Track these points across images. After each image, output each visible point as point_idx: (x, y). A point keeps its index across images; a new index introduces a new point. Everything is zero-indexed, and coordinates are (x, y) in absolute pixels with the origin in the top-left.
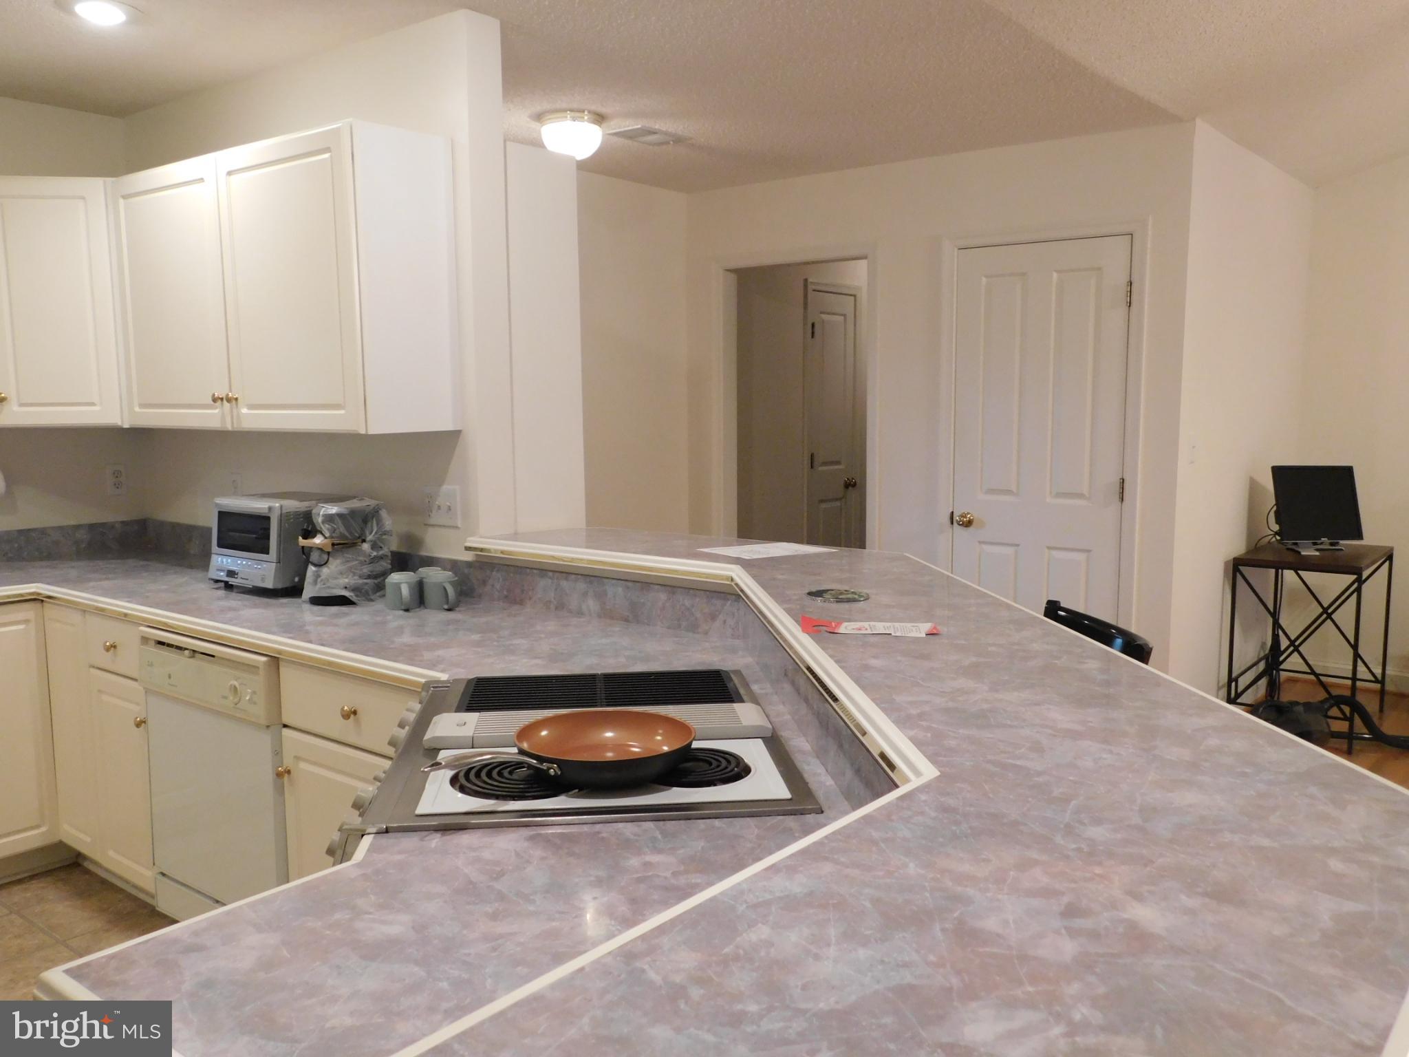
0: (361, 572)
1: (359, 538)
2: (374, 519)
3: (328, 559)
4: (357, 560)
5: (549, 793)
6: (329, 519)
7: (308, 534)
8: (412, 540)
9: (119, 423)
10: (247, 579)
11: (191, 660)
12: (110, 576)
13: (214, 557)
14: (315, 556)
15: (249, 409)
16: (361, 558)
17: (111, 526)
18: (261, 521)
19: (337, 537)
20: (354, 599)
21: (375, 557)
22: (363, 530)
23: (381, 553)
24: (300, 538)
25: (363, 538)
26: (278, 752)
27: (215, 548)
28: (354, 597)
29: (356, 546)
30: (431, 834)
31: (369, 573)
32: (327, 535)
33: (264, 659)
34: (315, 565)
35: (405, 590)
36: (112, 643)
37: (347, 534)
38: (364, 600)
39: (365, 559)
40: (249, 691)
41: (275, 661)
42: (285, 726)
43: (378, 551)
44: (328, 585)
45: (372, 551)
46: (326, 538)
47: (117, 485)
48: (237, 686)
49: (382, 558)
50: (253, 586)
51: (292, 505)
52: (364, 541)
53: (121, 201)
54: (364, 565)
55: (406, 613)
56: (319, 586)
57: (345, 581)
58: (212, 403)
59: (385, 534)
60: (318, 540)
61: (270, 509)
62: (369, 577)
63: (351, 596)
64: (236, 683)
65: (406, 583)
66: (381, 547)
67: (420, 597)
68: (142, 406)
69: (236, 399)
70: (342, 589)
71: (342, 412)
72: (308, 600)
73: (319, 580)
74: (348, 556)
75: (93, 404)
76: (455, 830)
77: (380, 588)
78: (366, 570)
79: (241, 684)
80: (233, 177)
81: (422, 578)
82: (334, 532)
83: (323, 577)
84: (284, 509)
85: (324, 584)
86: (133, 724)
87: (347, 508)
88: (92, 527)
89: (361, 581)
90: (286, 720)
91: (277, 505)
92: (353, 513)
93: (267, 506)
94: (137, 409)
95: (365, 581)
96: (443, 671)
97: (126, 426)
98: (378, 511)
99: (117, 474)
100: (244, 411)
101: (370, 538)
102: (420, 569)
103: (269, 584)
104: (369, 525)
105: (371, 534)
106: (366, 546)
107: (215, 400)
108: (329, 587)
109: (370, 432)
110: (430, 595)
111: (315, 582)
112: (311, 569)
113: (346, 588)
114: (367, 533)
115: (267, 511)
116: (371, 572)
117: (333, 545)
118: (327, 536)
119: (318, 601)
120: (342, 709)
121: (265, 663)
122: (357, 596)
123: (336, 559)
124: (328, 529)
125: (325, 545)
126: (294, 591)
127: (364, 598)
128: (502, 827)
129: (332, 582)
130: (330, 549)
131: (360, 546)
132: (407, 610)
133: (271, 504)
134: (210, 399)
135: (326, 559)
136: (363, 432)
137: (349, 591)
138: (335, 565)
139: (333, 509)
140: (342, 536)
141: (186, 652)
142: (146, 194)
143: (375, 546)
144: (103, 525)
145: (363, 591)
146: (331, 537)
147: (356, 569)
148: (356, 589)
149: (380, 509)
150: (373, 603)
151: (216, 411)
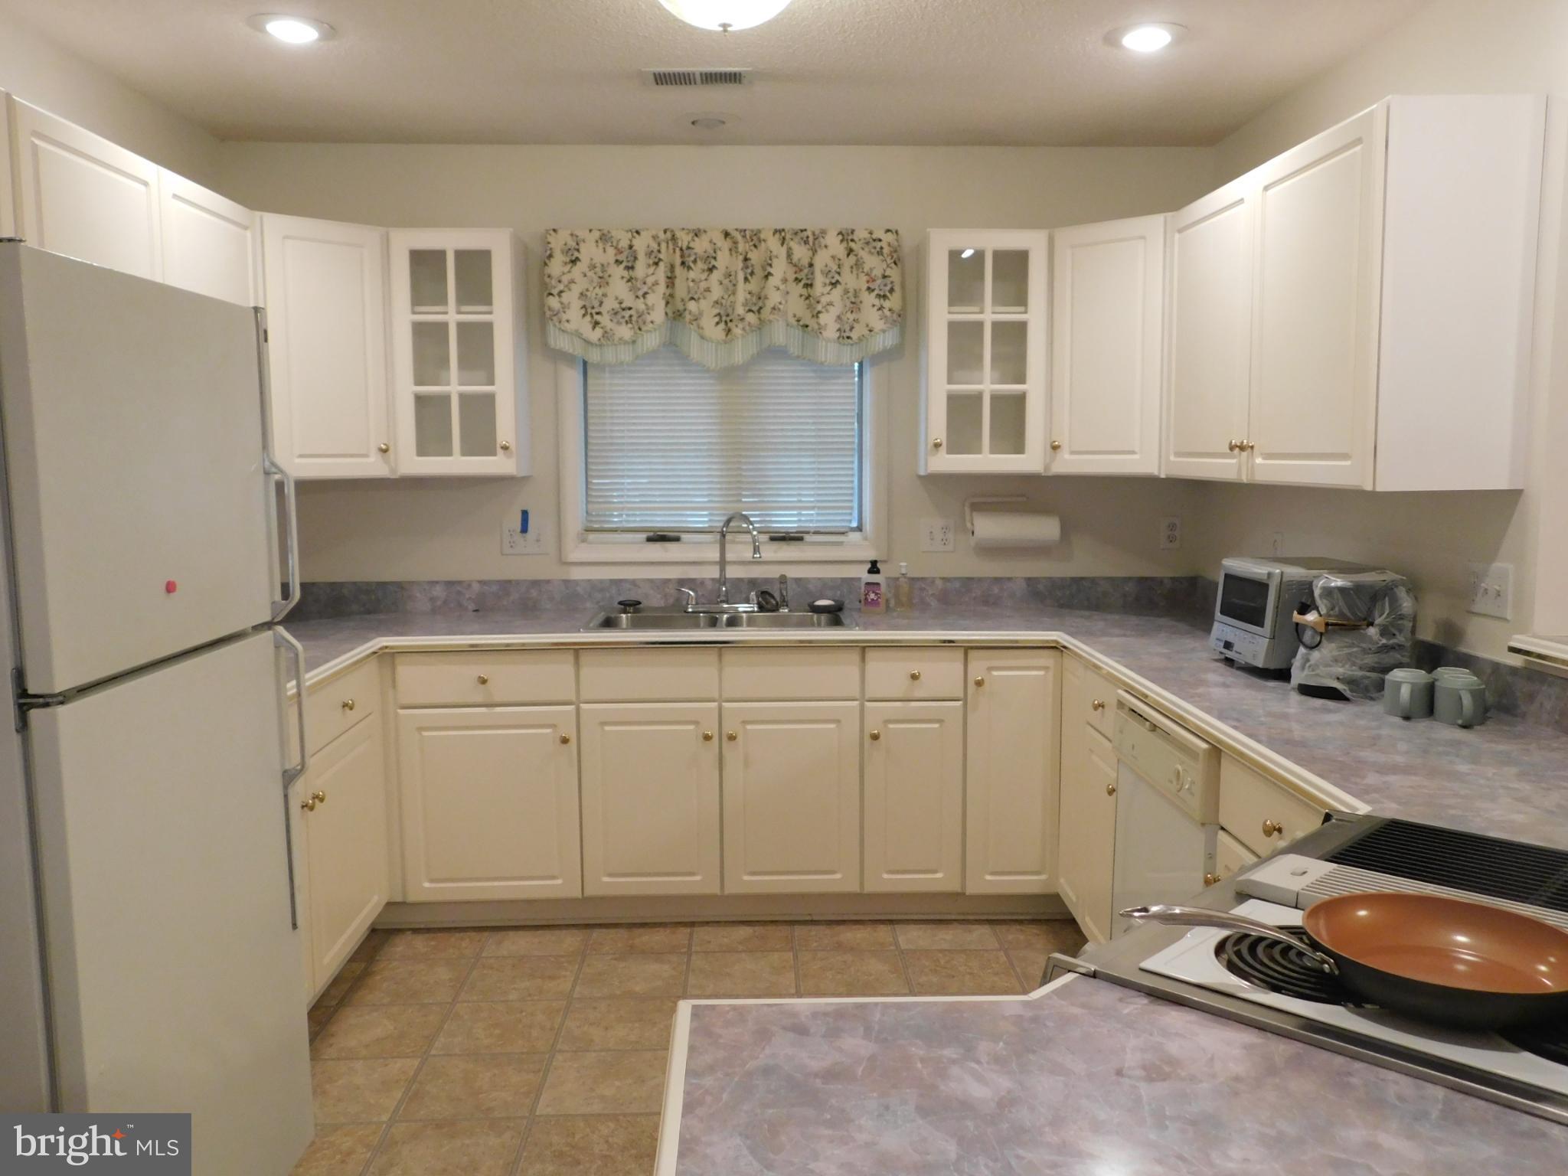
0: (1361, 663)
1: (1365, 619)
2: (1387, 599)
3: (1320, 642)
4: (1358, 647)
5: (1324, 996)
6: (1328, 592)
7: (1304, 610)
8: (1452, 631)
9: (1155, 472)
10: (1240, 653)
11: (1149, 733)
12: (1128, 633)
13: (1216, 626)
14: (1308, 637)
15: (1264, 459)
16: (1364, 645)
17: (1159, 581)
18: (1259, 587)
19: (1337, 616)
20: (1348, 694)
21: (1385, 646)
22: (1370, 612)
23: (1392, 641)
24: (1295, 612)
25: (1370, 620)
26: (1211, 856)
27: (1218, 614)
28: (1348, 692)
29: (1358, 629)
30: (1139, 996)
31: (1373, 664)
32: (1323, 611)
33: (1204, 746)
34: (1306, 646)
35: (1405, 691)
36: (1101, 702)
37: (1349, 614)
38: (1362, 698)
39: (1370, 646)
40: (1189, 779)
41: (1217, 752)
42: (1223, 829)
43: (1389, 639)
44: (1318, 672)
45: (1381, 638)
46: (1321, 615)
47: (1171, 539)
48: (1181, 772)
49: (1394, 648)
50: (1246, 663)
51: (1295, 572)
52: (1371, 624)
53: (1177, 236)
54: (1369, 654)
55: (1406, 723)
56: (1306, 672)
57: (1340, 670)
58: (1229, 451)
59: (1402, 619)
60: (1311, 617)
61: (1269, 575)
62: (1373, 669)
63: (1344, 690)
64: (1180, 768)
65: (1411, 683)
66: (1394, 635)
67: (1427, 704)
68: (1178, 454)
69: (1252, 447)
70: (1334, 680)
71: (1348, 463)
72: (1297, 687)
73: (1308, 665)
74: (1347, 640)
75: (1133, 452)
76: (1169, 1001)
77: (1380, 686)
78: (1370, 660)
79: (1184, 770)
80: (1271, 192)
81: (1436, 680)
82: (1332, 609)
83: (1312, 662)
84: (1284, 575)
85: (1313, 670)
86: (1105, 790)
87: (1351, 582)
88: (1142, 581)
89: (1360, 673)
90: (1223, 822)
91: (1278, 571)
92: (1358, 588)
93: (1267, 572)
94: (1172, 458)
95: (1368, 674)
96: (1367, 802)
97: (1163, 476)
98: (1392, 589)
99: (1172, 527)
100: (1259, 460)
101: (1378, 621)
102: (1439, 669)
103: (1260, 663)
104: (1378, 605)
105: (1380, 616)
106: (1372, 631)
107: (1232, 448)
108: (1317, 675)
109: (1379, 489)
110: (1442, 703)
111: (1303, 668)
112: (1302, 650)
113: (1338, 679)
114: (1376, 614)
115: (1266, 577)
116: (1376, 663)
117: (1327, 624)
118: (1322, 613)
119: (1307, 690)
120: (1265, 823)
121: (1205, 750)
122: (1351, 691)
123: (1333, 642)
124: (1326, 606)
125: (1316, 623)
126: (1283, 675)
127: (1361, 695)
128: (1229, 1019)
129: (1322, 670)
130: (1322, 629)
131: (1364, 629)
132: (1407, 718)
133: (1271, 570)
134: (1227, 446)
135: (1319, 639)
136: (1369, 488)
137: (1343, 683)
138: (1329, 649)
139: (1337, 582)
140: (1341, 615)
141: (1148, 723)
142: (1200, 223)
143: (1385, 632)
144: (1152, 579)
145: (1362, 686)
146: (1329, 615)
147: (1356, 657)
148: (1351, 682)
149: (1397, 586)
150: (1372, 703)
151: (1234, 461)
